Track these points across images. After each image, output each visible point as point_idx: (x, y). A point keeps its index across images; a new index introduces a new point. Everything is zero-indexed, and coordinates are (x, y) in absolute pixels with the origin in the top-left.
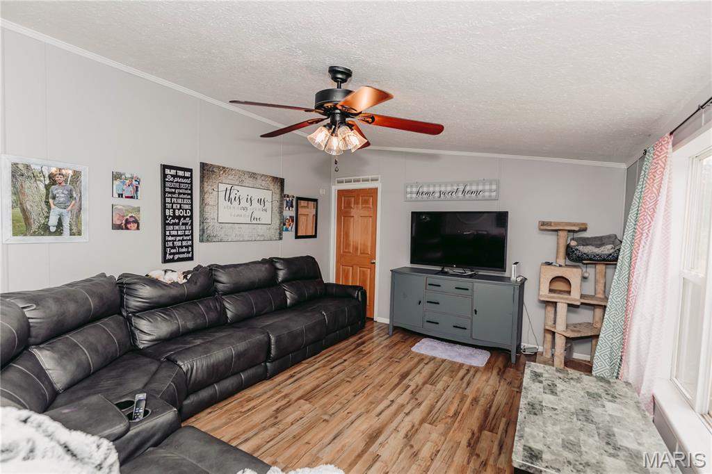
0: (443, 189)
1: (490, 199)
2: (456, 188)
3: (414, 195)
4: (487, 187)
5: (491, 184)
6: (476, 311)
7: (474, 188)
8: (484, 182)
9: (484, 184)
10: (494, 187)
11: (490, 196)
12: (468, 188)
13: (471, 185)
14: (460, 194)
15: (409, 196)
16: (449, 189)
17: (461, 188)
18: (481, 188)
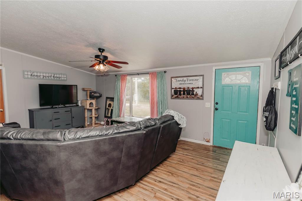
0: (44, 75)
1: (64, 80)
2: (50, 75)
3: (30, 76)
4: (63, 76)
5: (64, 75)
6: (73, 117)
7: (58, 76)
8: (61, 74)
9: (61, 75)
10: (65, 76)
11: (64, 79)
12: (55, 76)
13: (57, 74)
14: (52, 78)
15: (26, 76)
16: (47, 75)
17: (53, 75)
18: (60, 76)
